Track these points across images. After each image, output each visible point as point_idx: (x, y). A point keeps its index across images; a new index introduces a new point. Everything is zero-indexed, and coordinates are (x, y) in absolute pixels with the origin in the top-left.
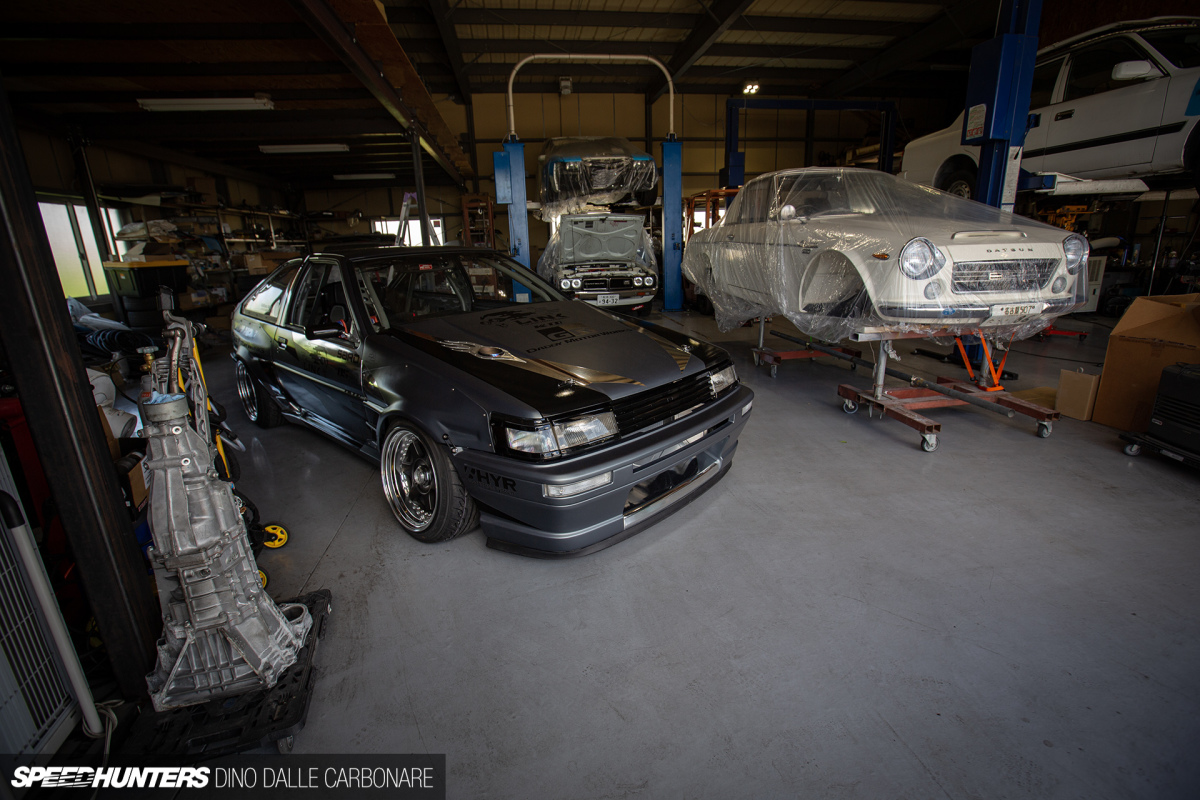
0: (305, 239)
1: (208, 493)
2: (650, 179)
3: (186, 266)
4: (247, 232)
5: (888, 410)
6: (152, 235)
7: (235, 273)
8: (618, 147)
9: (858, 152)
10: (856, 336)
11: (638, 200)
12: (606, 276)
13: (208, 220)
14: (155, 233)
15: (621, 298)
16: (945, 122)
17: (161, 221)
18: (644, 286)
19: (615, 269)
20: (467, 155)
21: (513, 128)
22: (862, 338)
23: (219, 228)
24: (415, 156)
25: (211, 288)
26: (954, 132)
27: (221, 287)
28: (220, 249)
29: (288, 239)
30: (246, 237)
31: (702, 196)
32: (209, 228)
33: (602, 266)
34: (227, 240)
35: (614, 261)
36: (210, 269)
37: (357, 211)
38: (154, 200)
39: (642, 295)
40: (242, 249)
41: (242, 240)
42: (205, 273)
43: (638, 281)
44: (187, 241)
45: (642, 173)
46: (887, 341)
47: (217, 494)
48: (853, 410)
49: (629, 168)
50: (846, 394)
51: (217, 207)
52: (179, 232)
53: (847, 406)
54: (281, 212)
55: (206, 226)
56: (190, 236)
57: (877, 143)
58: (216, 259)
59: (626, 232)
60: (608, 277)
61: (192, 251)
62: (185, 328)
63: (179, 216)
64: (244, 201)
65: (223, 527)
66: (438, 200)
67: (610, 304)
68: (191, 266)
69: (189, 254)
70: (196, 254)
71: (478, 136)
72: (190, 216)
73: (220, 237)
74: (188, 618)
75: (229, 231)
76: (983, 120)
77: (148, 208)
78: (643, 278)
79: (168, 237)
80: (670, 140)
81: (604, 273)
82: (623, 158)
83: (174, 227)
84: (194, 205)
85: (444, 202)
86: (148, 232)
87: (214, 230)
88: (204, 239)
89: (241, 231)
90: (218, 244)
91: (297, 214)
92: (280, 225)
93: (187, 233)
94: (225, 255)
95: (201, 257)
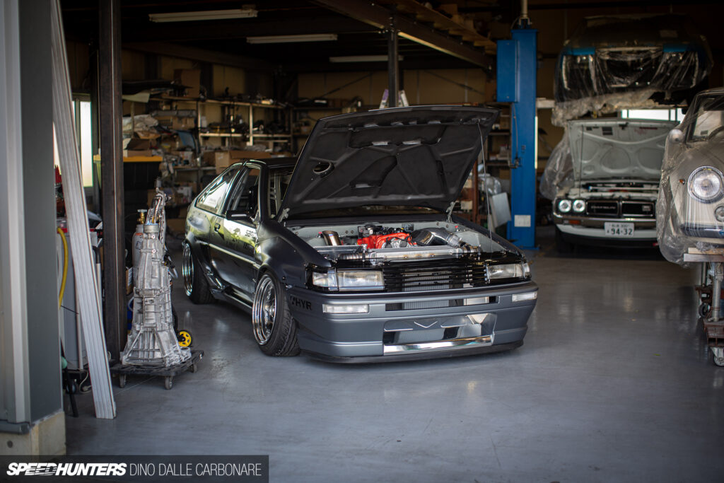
0: (288, 133)
1: (159, 267)
2: (690, 74)
3: (159, 163)
4: (224, 125)
6: (136, 130)
7: (205, 172)
10: (683, 255)
12: (618, 198)
13: (187, 113)
14: (139, 128)
15: (636, 228)
17: (146, 116)
21: (525, 12)
23: (196, 122)
24: (390, 54)
25: (177, 186)
27: (188, 185)
28: (192, 145)
29: (268, 133)
30: (222, 130)
32: (186, 123)
34: (201, 134)
36: (180, 166)
37: (356, 99)
38: (144, 97)
40: (217, 144)
41: (217, 135)
42: (174, 169)
44: (166, 135)
46: (716, 263)
47: (163, 270)
49: (659, 61)
51: (198, 100)
52: (159, 128)
54: (263, 102)
55: (184, 120)
56: (167, 131)
58: (188, 155)
59: (657, 143)
61: (166, 146)
62: (162, 196)
63: (160, 110)
64: (227, 89)
65: (162, 286)
66: (463, 86)
67: (622, 234)
68: (163, 162)
69: (163, 150)
70: (170, 148)
72: (171, 109)
73: (194, 131)
74: (143, 321)
75: (205, 124)
77: (137, 104)
79: (149, 132)
82: (652, 48)
83: (155, 122)
84: (176, 98)
85: (470, 89)
86: (134, 127)
87: (191, 124)
88: (180, 133)
89: (217, 124)
90: (192, 139)
91: (283, 103)
92: (260, 117)
93: (166, 128)
94: (197, 151)
95: (174, 153)
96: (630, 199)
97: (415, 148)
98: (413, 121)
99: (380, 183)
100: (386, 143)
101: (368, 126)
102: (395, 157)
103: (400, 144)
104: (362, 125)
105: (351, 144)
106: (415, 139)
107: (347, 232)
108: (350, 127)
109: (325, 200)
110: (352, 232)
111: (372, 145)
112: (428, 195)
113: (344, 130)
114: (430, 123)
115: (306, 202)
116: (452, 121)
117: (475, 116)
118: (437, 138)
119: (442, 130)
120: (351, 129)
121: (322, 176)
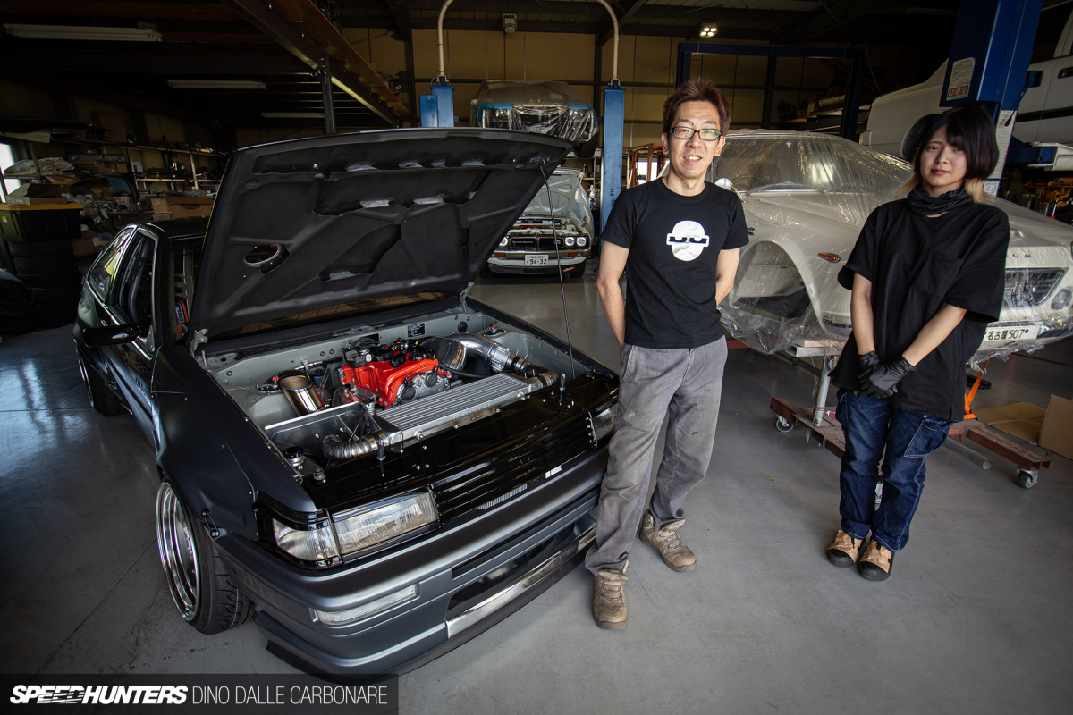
2: (588, 130)
4: (166, 172)
5: (828, 442)
8: (558, 93)
9: (820, 102)
10: (794, 350)
11: (575, 152)
12: (535, 234)
13: (114, 158)
14: (48, 172)
15: (550, 258)
16: (921, 76)
17: (55, 159)
18: (575, 247)
19: (547, 227)
20: (405, 96)
21: (442, 70)
22: (801, 352)
23: (129, 167)
24: (325, 97)
26: (933, 87)
28: (128, 190)
31: (645, 149)
32: (116, 168)
33: (534, 222)
34: (137, 180)
35: (548, 217)
38: (44, 137)
39: (574, 256)
41: (157, 180)
43: (570, 241)
44: (85, 183)
45: (578, 123)
46: (832, 357)
48: (788, 428)
49: (564, 117)
50: (778, 408)
51: (127, 144)
52: (77, 172)
53: (780, 424)
54: (203, 150)
55: (112, 165)
56: (92, 176)
57: (842, 94)
58: (125, 200)
59: (560, 186)
60: (539, 235)
61: (96, 191)
64: (164, 137)
67: (538, 264)
68: (94, 207)
69: (94, 194)
70: (103, 193)
71: (417, 75)
72: (94, 153)
73: (129, 177)
75: (141, 170)
76: (969, 77)
78: (575, 237)
79: (62, 177)
80: (613, 88)
81: (533, 231)
82: (559, 106)
83: (69, 166)
87: (122, 169)
88: (109, 179)
89: (158, 170)
90: (125, 184)
91: (224, 152)
92: (204, 164)
93: (88, 172)
94: (135, 196)
95: (107, 198)
96: (543, 234)
97: (435, 210)
98: (438, 160)
99: (371, 268)
100: (384, 203)
101: (354, 169)
102: (399, 228)
103: (409, 204)
104: (342, 167)
105: (319, 207)
106: (434, 195)
107: (322, 354)
108: (318, 171)
109: (276, 305)
110: (331, 352)
111: (361, 207)
112: (438, 276)
113: (303, 177)
114: (466, 164)
115: (240, 313)
116: (500, 162)
117: (535, 154)
118: (467, 192)
119: (482, 177)
120: (320, 175)
121: (265, 269)
